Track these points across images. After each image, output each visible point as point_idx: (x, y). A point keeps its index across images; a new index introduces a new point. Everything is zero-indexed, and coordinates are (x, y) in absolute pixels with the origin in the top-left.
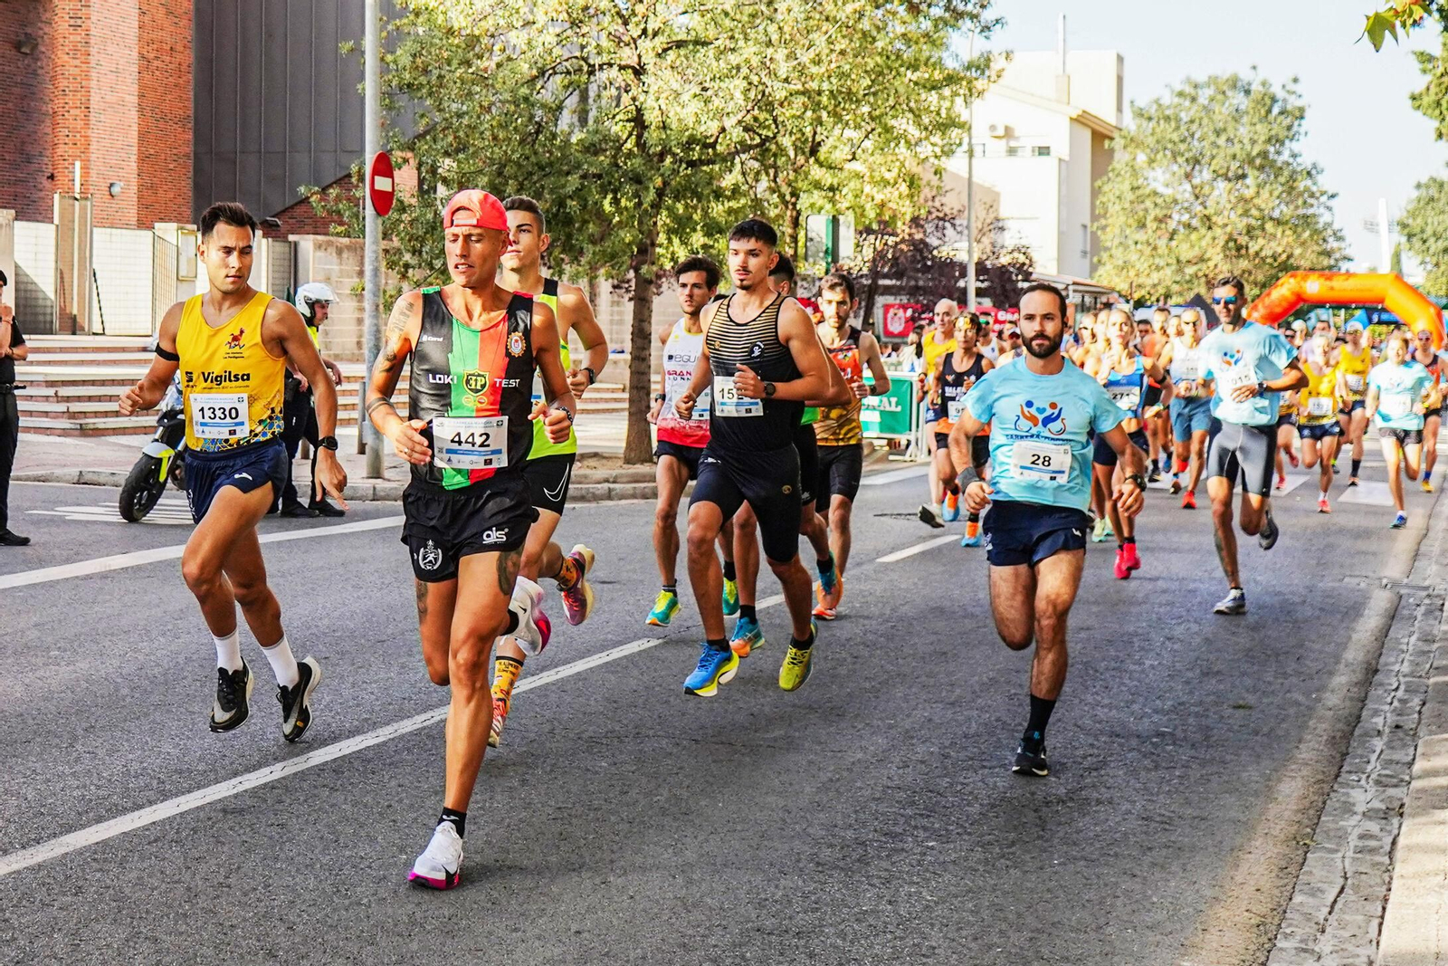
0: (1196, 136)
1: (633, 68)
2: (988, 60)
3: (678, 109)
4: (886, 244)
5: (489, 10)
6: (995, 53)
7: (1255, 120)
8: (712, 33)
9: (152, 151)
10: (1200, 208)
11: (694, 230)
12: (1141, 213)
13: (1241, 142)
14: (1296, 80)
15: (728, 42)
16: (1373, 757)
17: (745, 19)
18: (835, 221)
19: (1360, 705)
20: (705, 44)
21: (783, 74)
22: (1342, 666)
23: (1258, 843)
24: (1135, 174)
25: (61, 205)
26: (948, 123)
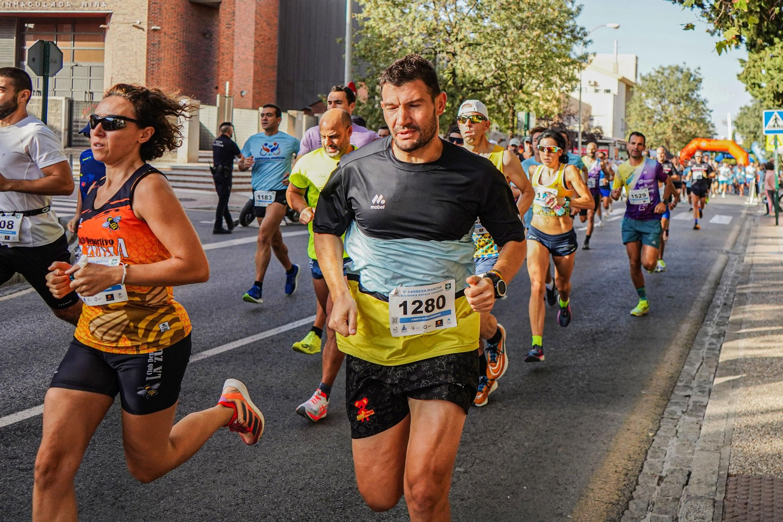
0: (664, 87)
1: (452, 53)
2: (587, 56)
3: (469, 69)
5: (396, 28)
6: (590, 53)
7: (684, 82)
8: (482, 41)
9: (260, 79)
10: (664, 114)
12: (643, 116)
13: (679, 90)
14: (699, 68)
15: (488, 44)
16: (716, 315)
17: (496, 36)
18: (528, 115)
20: (480, 45)
21: (509, 57)
22: (707, 283)
23: (672, 347)
24: (641, 100)
25: (220, 99)
26: (572, 79)
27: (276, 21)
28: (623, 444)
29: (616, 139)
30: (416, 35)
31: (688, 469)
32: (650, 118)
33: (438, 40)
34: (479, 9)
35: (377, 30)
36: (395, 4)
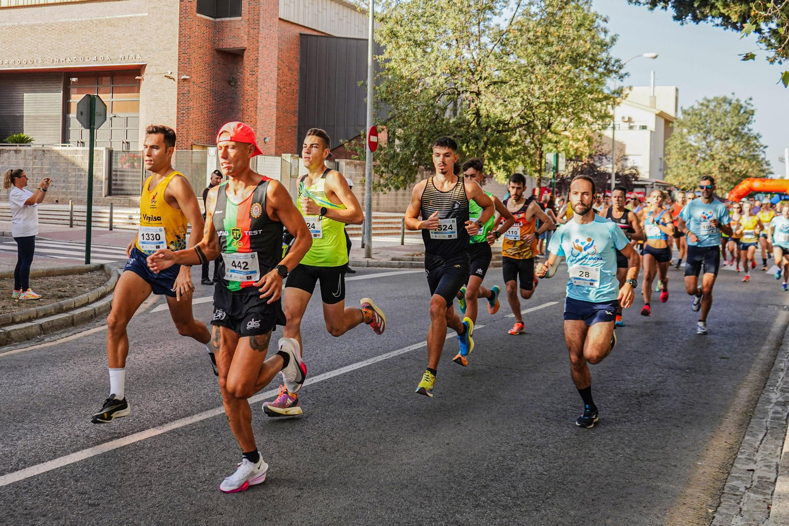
0: (709, 122)
1: (476, 92)
2: (622, 90)
3: (494, 109)
4: (579, 166)
5: (418, 69)
6: (625, 87)
7: (733, 115)
8: (508, 79)
9: (281, 125)
10: (709, 151)
11: (499, 159)
12: (685, 154)
13: (727, 124)
14: (751, 99)
15: (515, 82)
16: (780, 380)
17: (522, 73)
18: (557, 156)
19: (774, 358)
20: (505, 83)
21: (537, 95)
22: (767, 342)
23: (730, 414)
24: (682, 136)
26: (604, 116)
27: (297, 66)
28: (680, 520)
29: (654, 180)
30: (438, 75)
32: (693, 156)
33: (461, 80)
34: (504, 45)
35: (398, 72)
36: (417, 44)
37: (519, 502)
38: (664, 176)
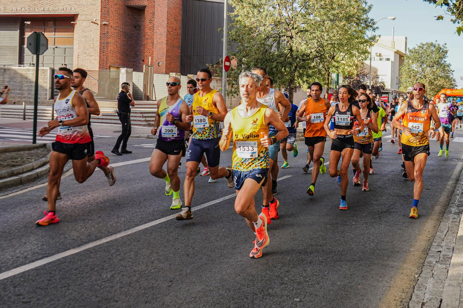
0: (423, 57)
1: (290, 37)
2: (375, 37)
3: (301, 47)
4: (350, 81)
5: (255, 21)
6: (377, 35)
7: (436, 53)
8: (309, 28)
9: (170, 55)
10: (423, 73)
11: (304, 76)
12: (410, 74)
13: (433, 58)
14: (446, 44)
15: (313, 31)
16: (457, 200)
17: (317, 25)
18: (338, 75)
20: (307, 31)
21: (326, 38)
22: (451, 179)
23: (429, 221)
24: (409, 65)
25: (145, 68)
26: (365, 52)
27: (180, 18)
28: (399, 282)
29: (393, 90)
30: (267, 25)
31: (440, 297)
32: (414, 76)
33: (282, 28)
34: (307, 9)
35: (243, 23)
36: (255, 6)
37: (307, 279)
38: (399, 87)
